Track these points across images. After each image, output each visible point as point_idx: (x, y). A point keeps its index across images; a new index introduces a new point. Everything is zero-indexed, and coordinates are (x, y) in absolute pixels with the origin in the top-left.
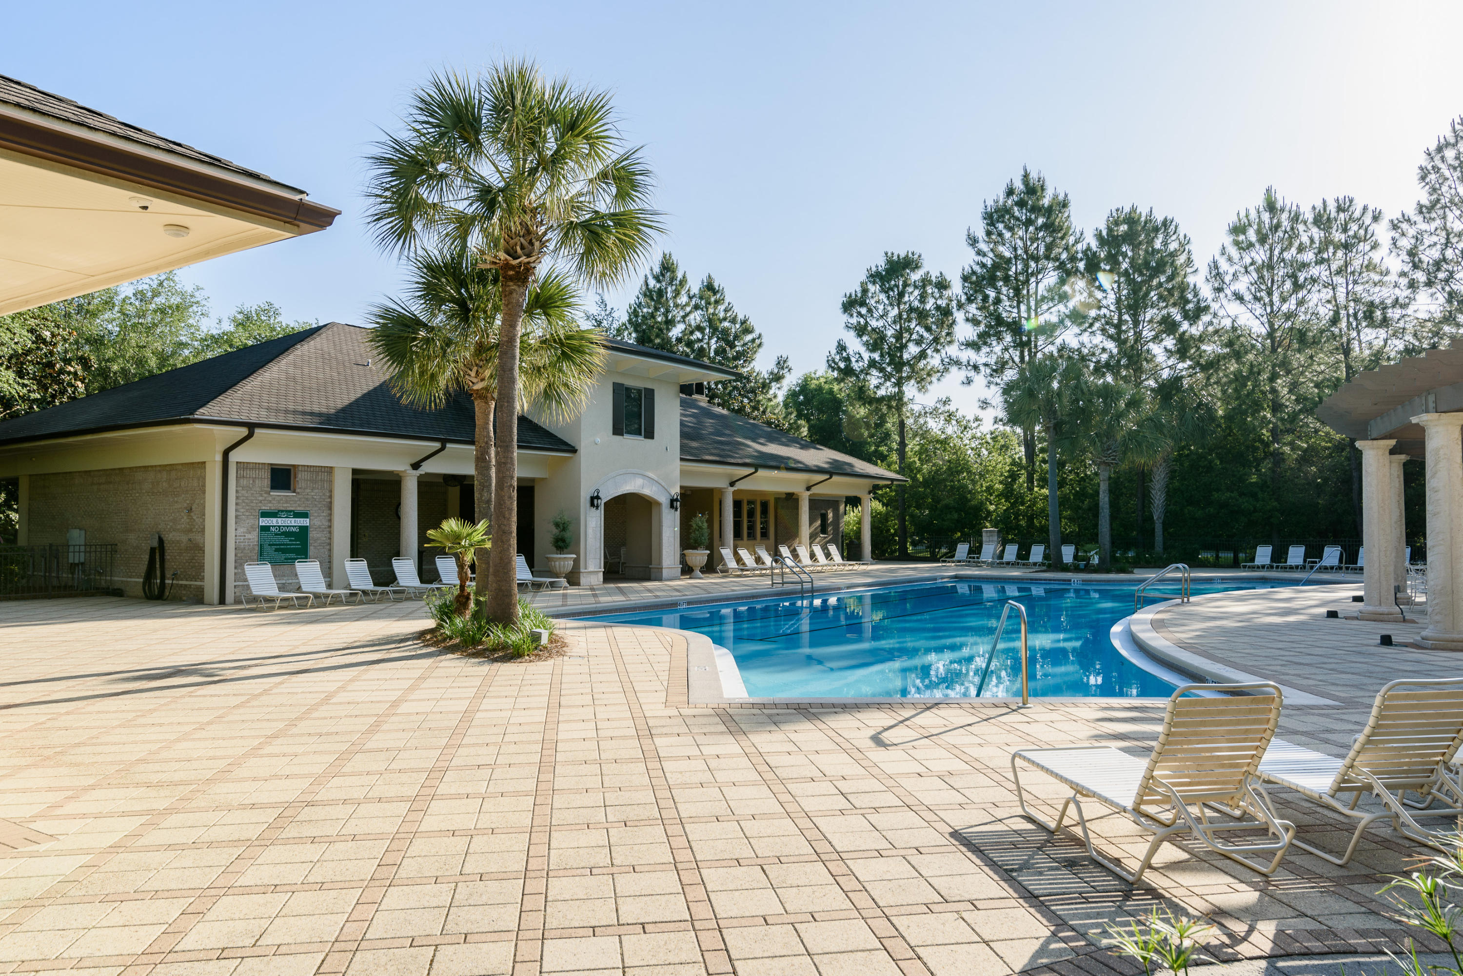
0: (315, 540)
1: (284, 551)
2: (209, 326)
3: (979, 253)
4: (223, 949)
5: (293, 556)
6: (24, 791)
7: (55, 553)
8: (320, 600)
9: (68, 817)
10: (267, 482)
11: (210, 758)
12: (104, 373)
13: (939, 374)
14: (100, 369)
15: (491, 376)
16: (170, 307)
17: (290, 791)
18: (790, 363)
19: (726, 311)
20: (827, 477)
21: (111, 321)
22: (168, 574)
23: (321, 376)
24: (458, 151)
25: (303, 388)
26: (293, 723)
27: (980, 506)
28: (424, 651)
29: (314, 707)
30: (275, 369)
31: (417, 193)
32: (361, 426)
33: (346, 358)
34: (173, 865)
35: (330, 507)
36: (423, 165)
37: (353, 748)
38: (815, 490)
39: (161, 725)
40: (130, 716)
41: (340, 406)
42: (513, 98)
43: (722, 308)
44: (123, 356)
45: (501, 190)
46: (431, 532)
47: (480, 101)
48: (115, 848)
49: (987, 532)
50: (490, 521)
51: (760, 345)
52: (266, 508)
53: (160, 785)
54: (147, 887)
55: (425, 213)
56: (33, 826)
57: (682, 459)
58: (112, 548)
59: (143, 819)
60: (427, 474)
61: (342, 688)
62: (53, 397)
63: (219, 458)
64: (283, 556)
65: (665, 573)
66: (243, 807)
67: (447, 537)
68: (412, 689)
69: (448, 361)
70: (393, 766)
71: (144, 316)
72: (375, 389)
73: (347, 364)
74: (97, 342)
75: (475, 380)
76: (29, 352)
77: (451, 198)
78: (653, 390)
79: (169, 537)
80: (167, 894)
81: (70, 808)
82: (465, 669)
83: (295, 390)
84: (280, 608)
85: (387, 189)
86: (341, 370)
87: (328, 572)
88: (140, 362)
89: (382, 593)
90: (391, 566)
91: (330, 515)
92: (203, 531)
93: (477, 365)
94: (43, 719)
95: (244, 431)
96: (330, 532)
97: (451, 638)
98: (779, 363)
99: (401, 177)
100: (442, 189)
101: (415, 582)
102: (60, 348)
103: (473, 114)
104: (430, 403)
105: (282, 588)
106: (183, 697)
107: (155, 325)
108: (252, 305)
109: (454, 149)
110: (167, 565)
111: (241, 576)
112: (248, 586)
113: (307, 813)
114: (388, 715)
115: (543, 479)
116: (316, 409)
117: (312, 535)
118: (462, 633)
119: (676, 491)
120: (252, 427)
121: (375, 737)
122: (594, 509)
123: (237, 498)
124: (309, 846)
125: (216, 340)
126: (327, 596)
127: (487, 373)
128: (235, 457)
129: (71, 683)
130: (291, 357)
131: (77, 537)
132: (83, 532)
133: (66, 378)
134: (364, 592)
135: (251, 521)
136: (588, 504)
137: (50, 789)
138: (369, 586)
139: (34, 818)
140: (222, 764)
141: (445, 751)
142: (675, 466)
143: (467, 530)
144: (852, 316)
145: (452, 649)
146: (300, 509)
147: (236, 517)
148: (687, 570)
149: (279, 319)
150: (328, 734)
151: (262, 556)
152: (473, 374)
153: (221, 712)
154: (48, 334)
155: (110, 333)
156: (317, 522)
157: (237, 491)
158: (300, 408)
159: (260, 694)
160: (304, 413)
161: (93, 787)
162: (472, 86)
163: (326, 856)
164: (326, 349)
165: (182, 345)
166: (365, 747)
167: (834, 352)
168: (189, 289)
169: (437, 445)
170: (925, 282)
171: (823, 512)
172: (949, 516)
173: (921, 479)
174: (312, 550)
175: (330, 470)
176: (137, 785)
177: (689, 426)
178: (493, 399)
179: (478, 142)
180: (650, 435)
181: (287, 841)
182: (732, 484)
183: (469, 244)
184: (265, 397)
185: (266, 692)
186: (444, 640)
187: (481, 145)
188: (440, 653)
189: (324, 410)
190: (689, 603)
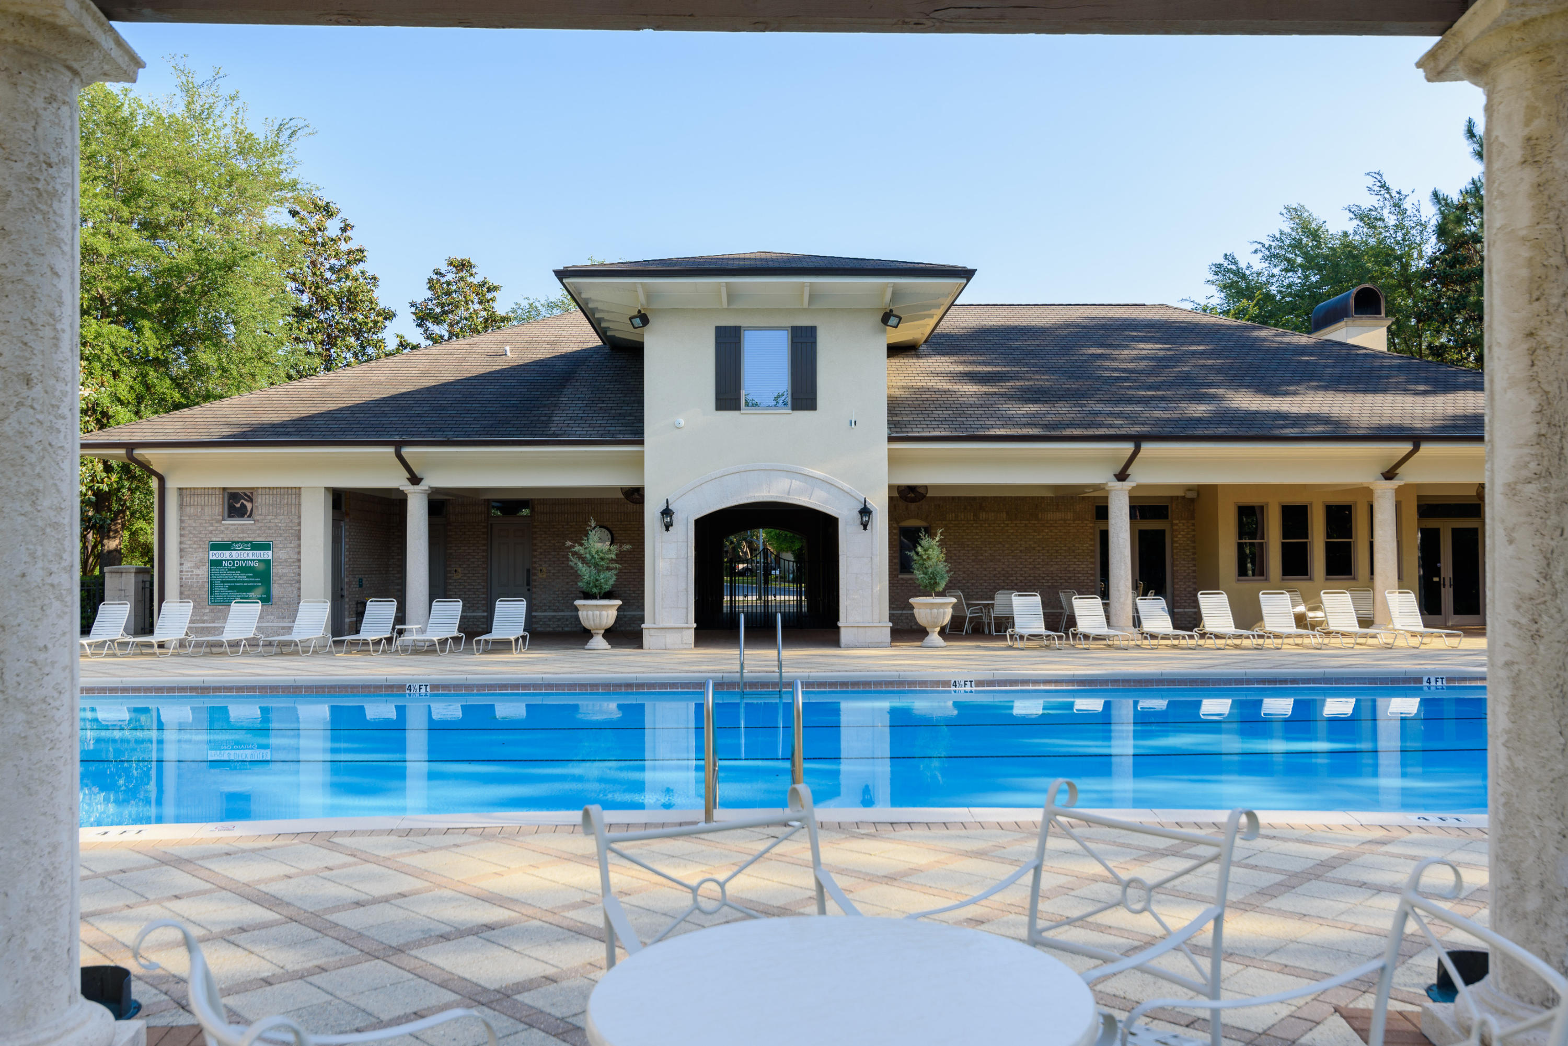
57: (896, 439)
78: (813, 329)
96: (300, 567)
142: (871, 449)
157: (181, 521)
180: (806, 402)
182: (1120, 476)
190: (435, 687)
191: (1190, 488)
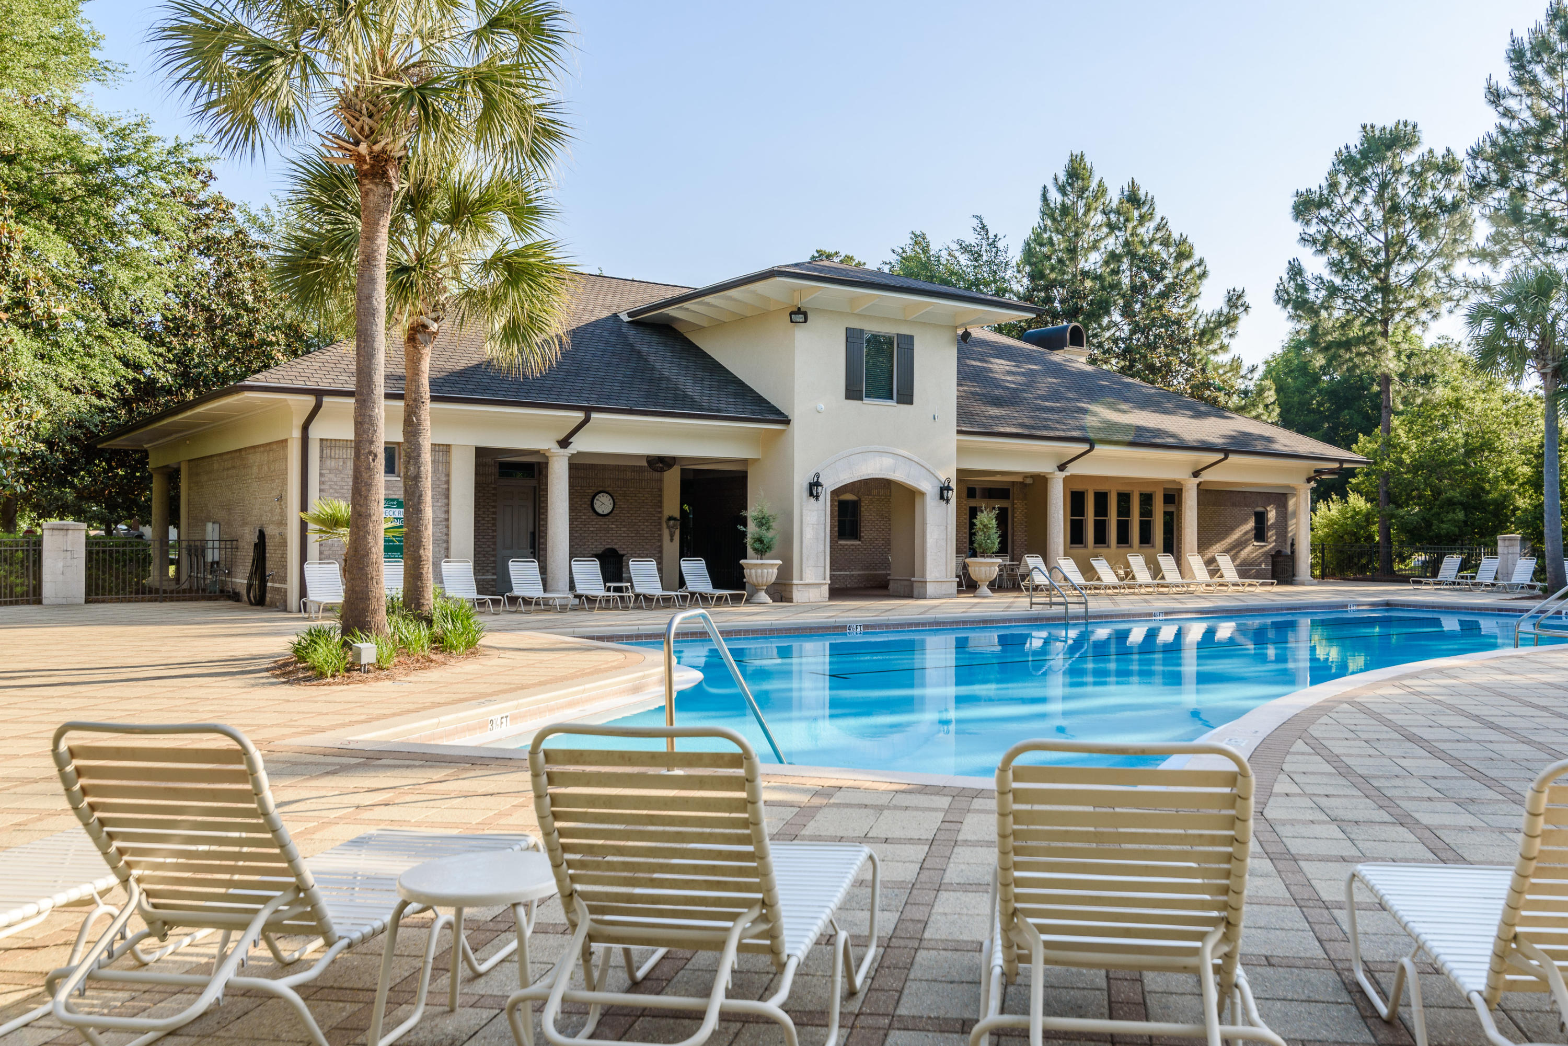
3: (1508, 113)
7: (203, 551)
13: (1454, 303)
18: (1247, 299)
19: (1158, 229)
20: (1221, 456)
22: (267, 576)
27: (1504, 501)
35: (447, 494)
38: (1206, 476)
43: (1152, 225)
49: (1504, 539)
51: (1203, 275)
57: (959, 432)
58: (235, 544)
63: (296, 434)
65: (930, 589)
78: (912, 337)
79: (268, 531)
91: (448, 505)
95: (313, 401)
96: (447, 527)
98: (1230, 300)
110: (267, 564)
115: (757, 460)
119: (948, 474)
120: (319, 395)
122: (812, 500)
123: (322, 483)
128: (313, 433)
132: (217, 526)
136: (805, 493)
142: (950, 439)
144: (1308, 223)
148: (967, 585)
157: (321, 475)
167: (1285, 277)
169: (580, 415)
170: (1428, 164)
171: (1260, 509)
172: (1450, 516)
173: (1408, 461)
175: (446, 449)
177: (1008, 388)
180: (906, 397)
182: (1062, 467)
190: (866, 626)
191: (1026, 476)
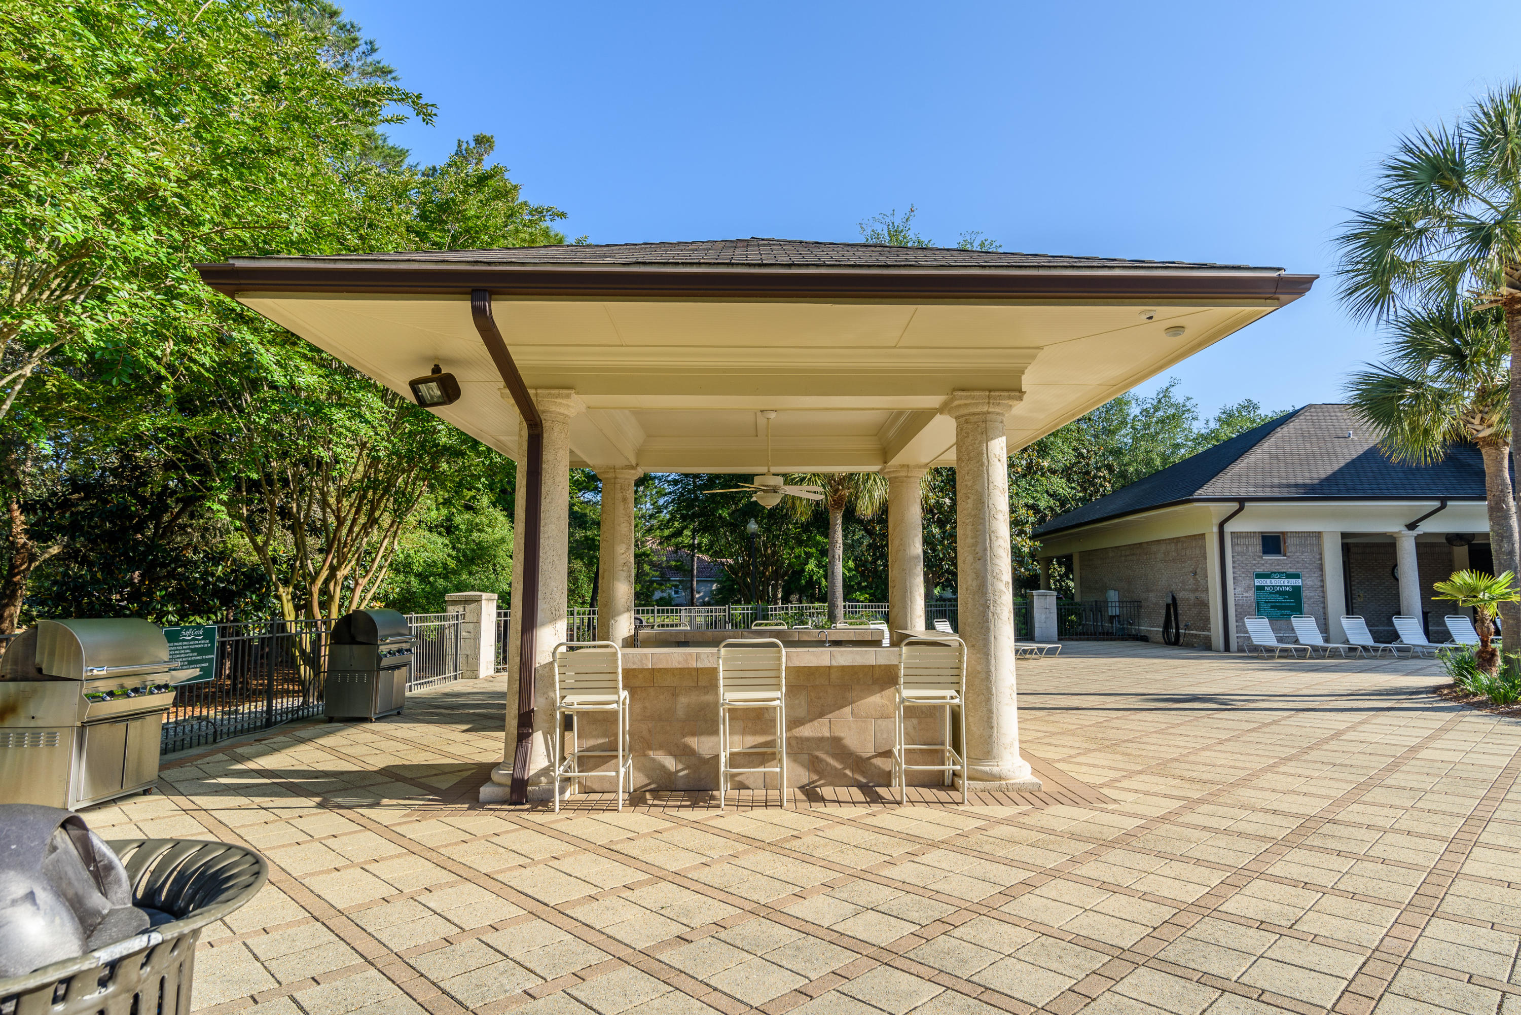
0: (1309, 599)
1: (1279, 608)
2: (1198, 427)
4: (1262, 922)
5: (1288, 612)
6: (1094, 766)
7: (1099, 608)
8: (1318, 652)
9: (1124, 789)
10: (1259, 548)
11: (1231, 767)
12: (1123, 475)
14: (1121, 472)
15: (1501, 420)
16: (1168, 418)
17: (1313, 807)
21: (1125, 436)
22: (1181, 625)
23: (1303, 452)
24: (1438, 202)
25: (1286, 464)
26: (1305, 751)
28: (1442, 704)
29: (1326, 740)
30: (1259, 451)
31: (1393, 257)
32: (1348, 492)
33: (1326, 433)
34: (1209, 843)
35: (1321, 568)
36: (1397, 228)
37: (1370, 781)
39: (1188, 736)
40: (1163, 726)
41: (1323, 476)
42: (1504, 125)
44: (1136, 461)
45: (1498, 223)
46: (1439, 586)
47: (1461, 145)
48: (1162, 819)
50: (1516, 573)
52: (1259, 570)
53: (1191, 780)
54: (1189, 854)
55: (1404, 272)
56: (1101, 790)
58: (1138, 604)
59: (1182, 803)
60: (1426, 534)
61: (1352, 728)
62: (1091, 495)
63: (1215, 529)
64: (1279, 613)
66: (1267, 811)
67: (1459, 589)
68: (1432, 738)
69: (1444, 414)
70: (1418, 805)
71: (1149, 428)
72: (1359, 457)
73: (1327, 438)
74: (1117, 452)
75: (1479, 428)
76: (1073, 465)
77: (1433, 249)
79: (1180, 595)
80: (1207, 864)
81: (1125, 784)
82: (1497, 727)
83: (1279, 467)
84: (1279, 657)
85: (1358, 263)
86: (1322, 445)
87: (1324, 627)
88: (1148, 463)
89: (1384, 650)
90: (1392, 624)
92: (1207, 589)
93: (1481, 412)
94: (1101, 720)
95: (1235, 506)
96: (1323, 592)
97: (1475, 695)
99: (1373, 247)
100: (1421, 245)
101: (1422, 641)
102: (1093, 461)
103: (1454, 161)
104: (1426, 456)
105: (1280, 640)
106: (1203, 717)
107: (1157, 433)
108: (1233, 402)
109: (1434, 199)
110: (1180, 618)
111: (1242, 628)
112: (1249, 637)
113: (1327, 828)
114: (1407, 758)
116: (1300, 481)
117: (1305, 594)
118: (1490, 690)
120: (1242, 501)
121: (1394, 776)
123: (1234, 562)
124: (1335, 857)
125: (1205, 438)
126: (1325, 649)
127: (1496, 418)
128: (1229, 528)
129: (1118, 698)
130: (1273, 439)
131: (1113, 596)
132: (1117, 592)
133: (1098, 481)
134: (1364, 647)
135: (1247, 582)
137: (1110, 768)
138: (1369, 642)
139: (1102, 786)
140: (1243, 774)
141: (1484, 802)
143: (1484, 582)
145: (1480, 706)
146: (1291, 571)
147: (1234, 578)
149: (1258, 412)
150: (1341, 765)
151: (1259, 612)
152: (1477, 421)
153: (1236, 733)
154: (1085, 451)
155: (1126, 444)
156: (1309, 582)
157: (1233, 557)
158: (1284, 482)
159: (1270, 724)
160: (1288, 486)
161: (1140, 772)
162: (1450, 132)
163: (1355, 870)
164: (1305, 428)
165: (1177, 446)
166: (1385, 782)
168: (1181, 401)
169: (1436, 504)
174: (1305, 607)
175: (1319, 535)
176: (1174, 777)
178: (1506, 444)
179: (1464, 186)
181: (1311, 848)
183: (1459, 291)
184: (1252, 475)
185: (1274, 722)
186: (1467, 696)
187: (1467, 187)
188: (1463, 709)
189: (1308, 481)
